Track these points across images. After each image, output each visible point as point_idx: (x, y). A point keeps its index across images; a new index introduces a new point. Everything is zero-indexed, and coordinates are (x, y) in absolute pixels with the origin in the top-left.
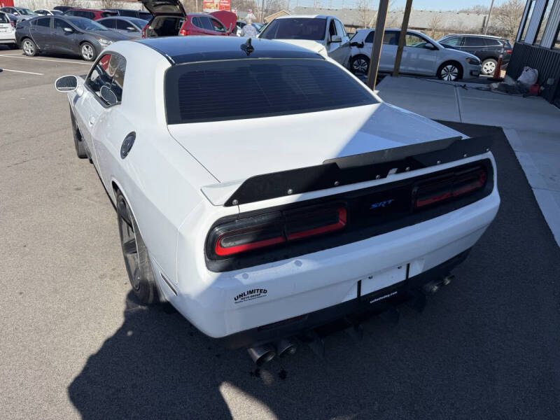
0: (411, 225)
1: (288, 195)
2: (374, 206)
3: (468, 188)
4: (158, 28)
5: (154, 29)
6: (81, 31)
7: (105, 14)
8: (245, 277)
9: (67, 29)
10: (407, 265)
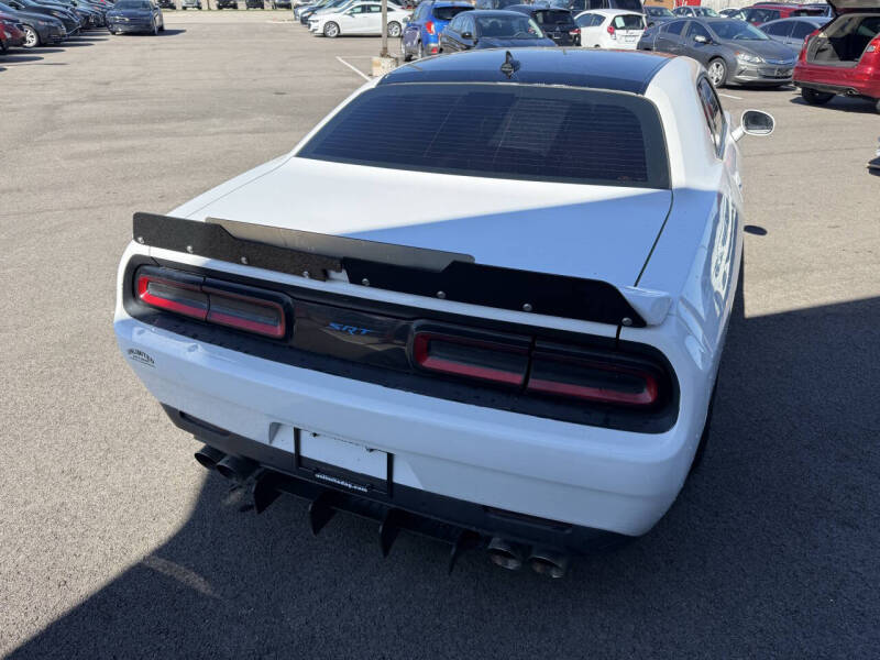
1: (187, 252)
2: (335, 326)
6: (718, 40)
7: (798, 13)
8: (140, 333)
9: (701, 39)
10: (385, 456)
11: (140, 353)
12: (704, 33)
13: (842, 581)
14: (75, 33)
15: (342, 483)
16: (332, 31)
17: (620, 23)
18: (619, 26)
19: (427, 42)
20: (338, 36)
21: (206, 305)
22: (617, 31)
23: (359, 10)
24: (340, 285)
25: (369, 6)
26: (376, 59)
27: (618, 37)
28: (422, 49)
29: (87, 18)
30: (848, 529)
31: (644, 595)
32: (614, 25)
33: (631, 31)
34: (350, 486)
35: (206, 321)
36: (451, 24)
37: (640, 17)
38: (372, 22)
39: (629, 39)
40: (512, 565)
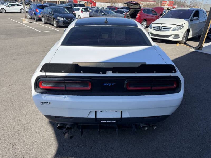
0: (121, 95)
1: (62, 72)
2: (105, 84)
3: (165, 88)
4: (131, 13)
5: (129, 14)
6: (107, 14)
7: (119, 8)
8: (45, 97)
9: (103, 14)
10: (120, 112)
11: (46, 102)
12: (103, 13)
15: (109, 121)
16: (3, 11)
17: (84, 10)
19: (37, 14)
20: (5, 13)
21: (64, 86)
22: (83, 12)
23: (11, 5)
24: (110, 74)
25: (14, 5)
26: (24, 19)
27: (84, 13)
28: (36, 16)
33: (86, 12)
34: (111, 122)
35: (65, 90)
36: (44, 10)
37: (88, 9)
38: (17, 9)
39: (86, 14)
40: (146, 128)
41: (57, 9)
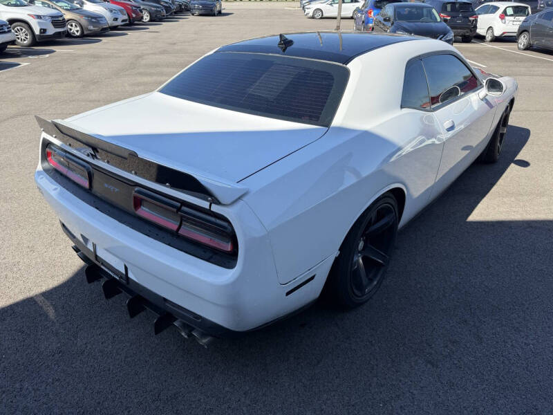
13: (398, 396)
14: (171, 14)
15: (110, 273)
16: (318, 15)
17: (510, 11)
18: (508, 14)
19: (368, 23)
22: (507, 18)
27: (507, 22)
29: (181, 6)
30: (429, 366)
31: (267, 373)
32: (505, 13)
33: (517, 18)
34: (113, 275)
35: (66, 176)
37: (527, 8)
38: (348, 9)
39: (515, 23)
41: (414, 10)
